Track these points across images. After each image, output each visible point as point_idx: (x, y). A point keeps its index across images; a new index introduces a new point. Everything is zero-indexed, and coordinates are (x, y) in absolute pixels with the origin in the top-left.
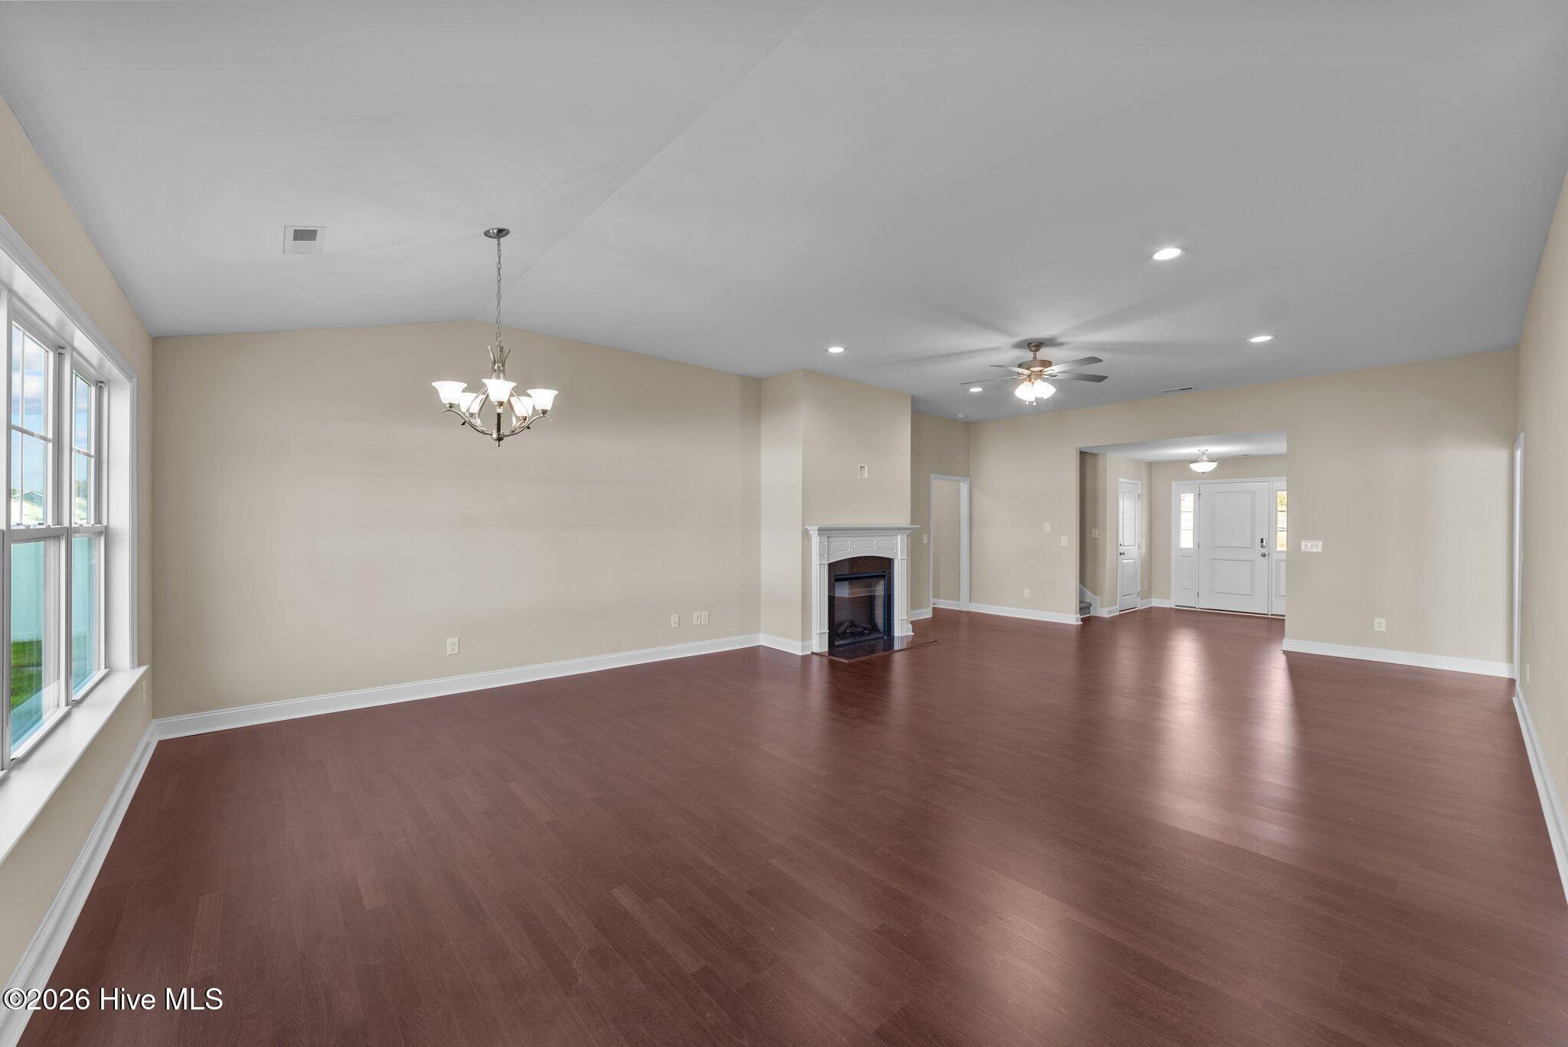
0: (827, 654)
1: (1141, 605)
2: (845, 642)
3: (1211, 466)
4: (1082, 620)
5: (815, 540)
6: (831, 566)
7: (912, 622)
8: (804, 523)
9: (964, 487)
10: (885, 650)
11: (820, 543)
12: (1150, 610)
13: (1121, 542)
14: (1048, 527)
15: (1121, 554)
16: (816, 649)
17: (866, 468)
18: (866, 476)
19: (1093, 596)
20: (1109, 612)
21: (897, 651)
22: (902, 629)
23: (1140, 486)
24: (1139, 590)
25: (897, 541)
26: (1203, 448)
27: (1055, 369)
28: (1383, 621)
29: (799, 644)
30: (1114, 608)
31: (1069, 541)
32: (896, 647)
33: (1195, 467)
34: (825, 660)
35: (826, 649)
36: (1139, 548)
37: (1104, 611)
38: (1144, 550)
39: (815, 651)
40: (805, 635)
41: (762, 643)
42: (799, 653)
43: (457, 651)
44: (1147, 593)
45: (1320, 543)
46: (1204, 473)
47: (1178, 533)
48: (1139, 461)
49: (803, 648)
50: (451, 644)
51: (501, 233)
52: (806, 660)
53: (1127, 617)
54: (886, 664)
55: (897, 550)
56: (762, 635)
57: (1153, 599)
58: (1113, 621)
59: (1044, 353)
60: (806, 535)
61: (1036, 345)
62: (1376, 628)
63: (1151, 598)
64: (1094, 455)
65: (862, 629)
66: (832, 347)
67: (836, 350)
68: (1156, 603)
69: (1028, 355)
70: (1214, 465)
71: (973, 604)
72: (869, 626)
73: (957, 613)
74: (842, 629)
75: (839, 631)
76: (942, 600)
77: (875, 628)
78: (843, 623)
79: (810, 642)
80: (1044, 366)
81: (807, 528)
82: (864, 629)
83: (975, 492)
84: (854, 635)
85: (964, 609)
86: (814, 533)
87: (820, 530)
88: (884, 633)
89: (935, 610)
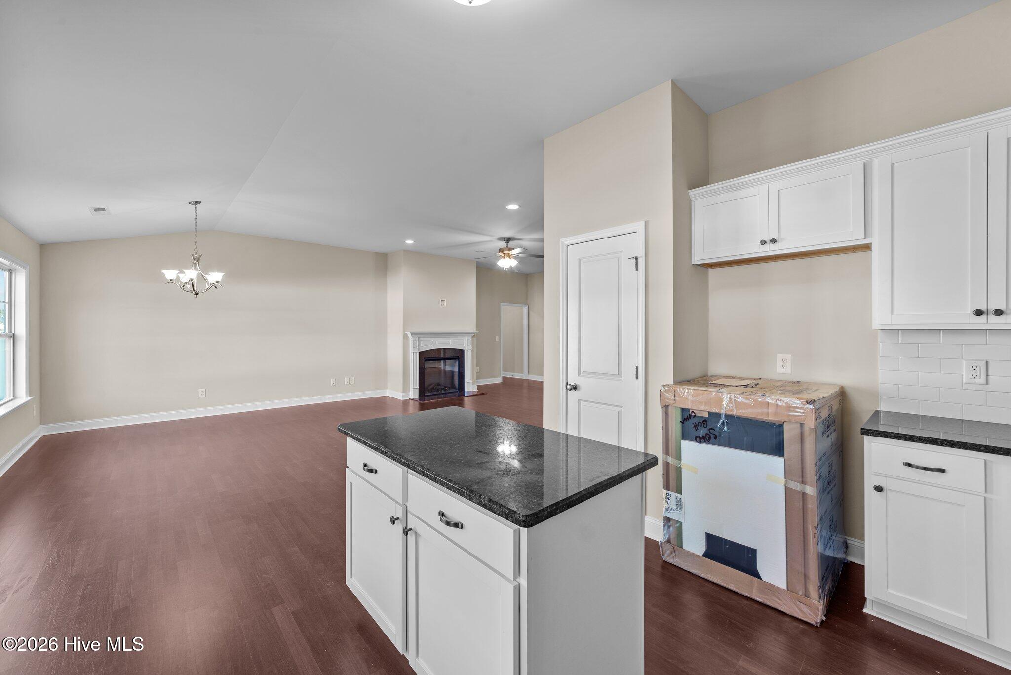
0: (418, 400)
5: (411, 339)
7: (477, 386)
8: (404, 331)
9: (525, 310)
10: (459, 396)
11: (413, 341)
16: (411, 397)
17: (446, 301)
18: (446, 305)
22: (470, 387)
25: (466, 340)
27: (516, 251)
29: (402, 394)
32: (466, 395)
34: (417, 403)
35: (417, 396)
39: (411, 398)
40: (405, 389)
41: (388, 394)
42: (401, 398)
43: (204, 396)
49: (403, 396)
50: (201, 392)
51: (197, 203)
52: (405, 403)
54: (460, 403)
55: (466, 345)
56: (387, 390)
59: (511, 244)
60: (405, 337)
61: (508, 240)
66: (407, 240)
67: (410, 242)
69: (503, 244)
71: (530, 375)
72: (449, 386)
73: (523, 380)
74: (431, 387)
75: (429, 388)
76: (516, 374)
77: (453, 386)
78: (432, 384)
79: (408, 393)
80: (509, 251)
81: (406, 333)
82: (445, 387)
83: (531, 312)
84: (438, 390)
85: (525, 378)
86: (410, 336)
87: (412, 334)
88: (459, 390)
89: (504, 378)
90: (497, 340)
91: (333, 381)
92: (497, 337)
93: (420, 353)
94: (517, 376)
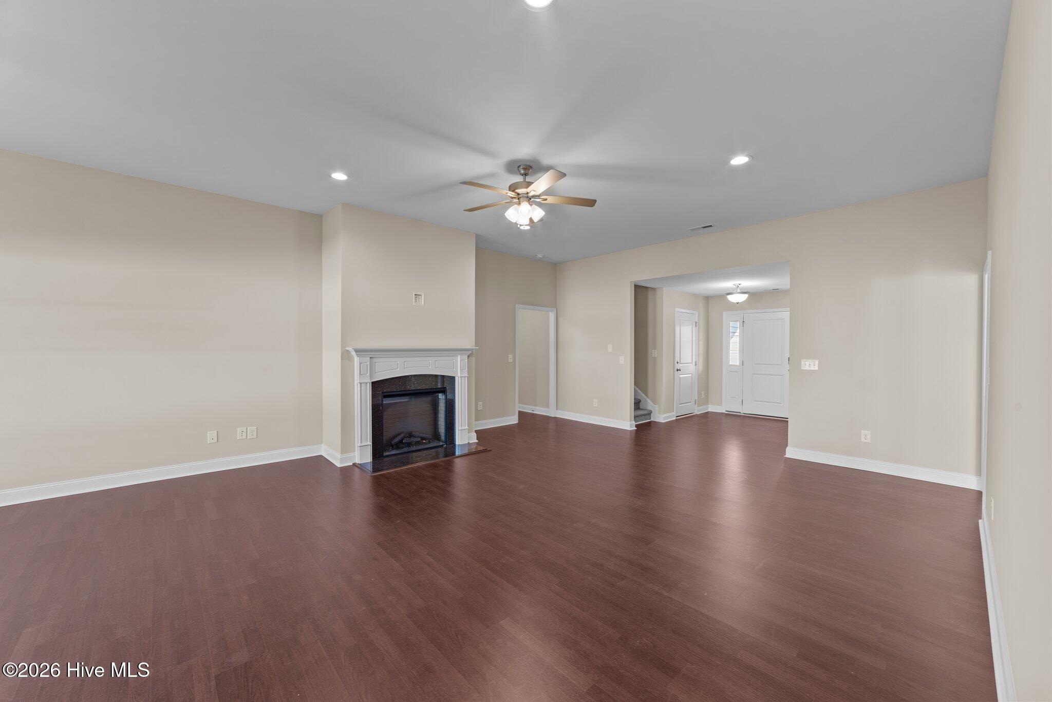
0: (370, 468)
1: (698, 410)
2: (397, 452)
3: (744, 297)
4: (637, 426)
5: (356, 360)
6: (376, 385)
7: (476, 431)
8: (343, 346)
9: (552, 316)
10: (446, 456)
11: (360, 363)
12: (706, 415)
13: (677, 359)
14: (610, 348)
15: (678, 370)
16: (358, 461)
17: (423, 296)
18: (423, 303)
19: (653, 405)
20: (665, 418)
21: (458, 457)
22: (464, 437)
23: (697, 315)
24: (696, 398)
25: (457, 361)
26: (737, 282)
28: (868, 433)
29: (340, 455)
30: (672, 414)
31: (626, 360)
32: (458, 453)
33: (730, 298)
34: (369, 471)
35: (368, 458)
36: (696, 365)
37: (661, 417)
38: (701, 366)
40: (346, 447)
41: (323, 453)
42: (339, 464)
44: (705, 401)
45: (817, 362)
46: (738, 303)
47: (728, 352)
48: (696, 296)
49: (344, 459)
52: (346, 471)
53: (683, 421)
54: (448, 468)
55: (458, 369)
56: (323, 445)
57: (709, 406)
58: (670, 426)
60: (346, 356)
61: (523, 168)
62: (863, 440)
63: (708, 404)
64: (654, 289)
65: (419, 439)
66: (335, 172)
68: (711, 408)
70: (746, 296)
71: (559, 411)
72: (430, 436)
73: (548, 418)
74: (397, 440)
75: (393, 442)
76: (538, 408)
77: (437, 436)
78: (398, 435)
79: (351, 455)
80: (527, 188)
81: (347, 349)
82: (423, 439)
83: (560, 319)
84: (409, 445)
85: (552, 415)
86: (353, 353)
87: (357, 351)
88: (446, 442)
89: (521, 414)
90: (510, 360)
91: (211, 435)
92: (511, 356)
93: (374, 384)
94: (539, 411)
